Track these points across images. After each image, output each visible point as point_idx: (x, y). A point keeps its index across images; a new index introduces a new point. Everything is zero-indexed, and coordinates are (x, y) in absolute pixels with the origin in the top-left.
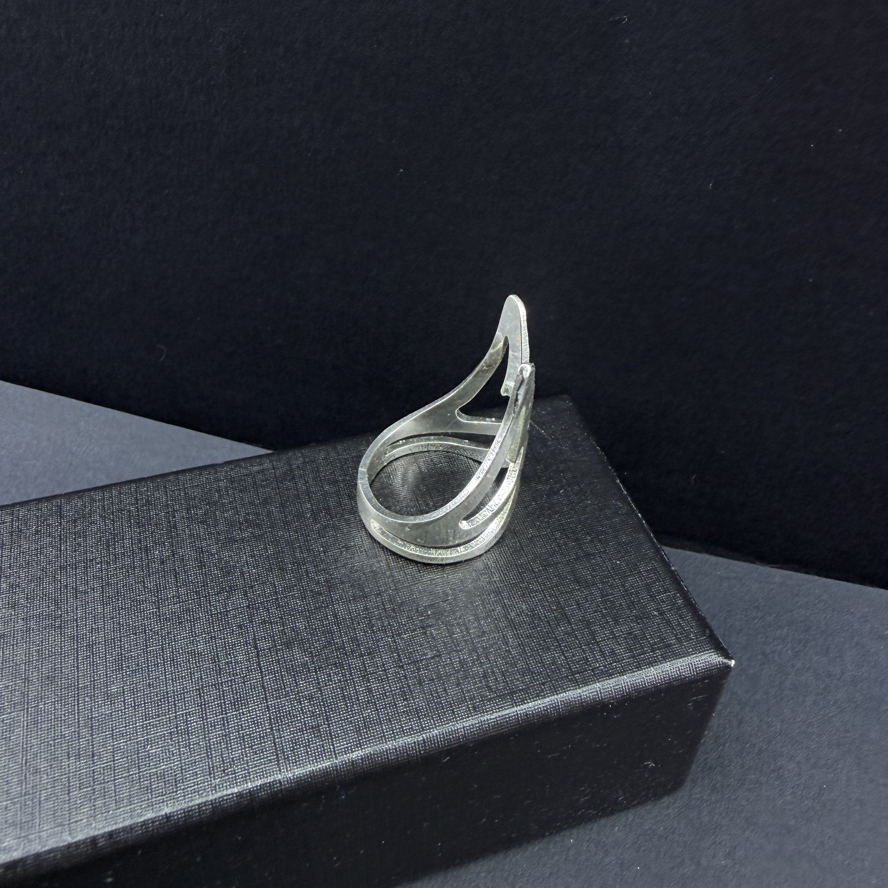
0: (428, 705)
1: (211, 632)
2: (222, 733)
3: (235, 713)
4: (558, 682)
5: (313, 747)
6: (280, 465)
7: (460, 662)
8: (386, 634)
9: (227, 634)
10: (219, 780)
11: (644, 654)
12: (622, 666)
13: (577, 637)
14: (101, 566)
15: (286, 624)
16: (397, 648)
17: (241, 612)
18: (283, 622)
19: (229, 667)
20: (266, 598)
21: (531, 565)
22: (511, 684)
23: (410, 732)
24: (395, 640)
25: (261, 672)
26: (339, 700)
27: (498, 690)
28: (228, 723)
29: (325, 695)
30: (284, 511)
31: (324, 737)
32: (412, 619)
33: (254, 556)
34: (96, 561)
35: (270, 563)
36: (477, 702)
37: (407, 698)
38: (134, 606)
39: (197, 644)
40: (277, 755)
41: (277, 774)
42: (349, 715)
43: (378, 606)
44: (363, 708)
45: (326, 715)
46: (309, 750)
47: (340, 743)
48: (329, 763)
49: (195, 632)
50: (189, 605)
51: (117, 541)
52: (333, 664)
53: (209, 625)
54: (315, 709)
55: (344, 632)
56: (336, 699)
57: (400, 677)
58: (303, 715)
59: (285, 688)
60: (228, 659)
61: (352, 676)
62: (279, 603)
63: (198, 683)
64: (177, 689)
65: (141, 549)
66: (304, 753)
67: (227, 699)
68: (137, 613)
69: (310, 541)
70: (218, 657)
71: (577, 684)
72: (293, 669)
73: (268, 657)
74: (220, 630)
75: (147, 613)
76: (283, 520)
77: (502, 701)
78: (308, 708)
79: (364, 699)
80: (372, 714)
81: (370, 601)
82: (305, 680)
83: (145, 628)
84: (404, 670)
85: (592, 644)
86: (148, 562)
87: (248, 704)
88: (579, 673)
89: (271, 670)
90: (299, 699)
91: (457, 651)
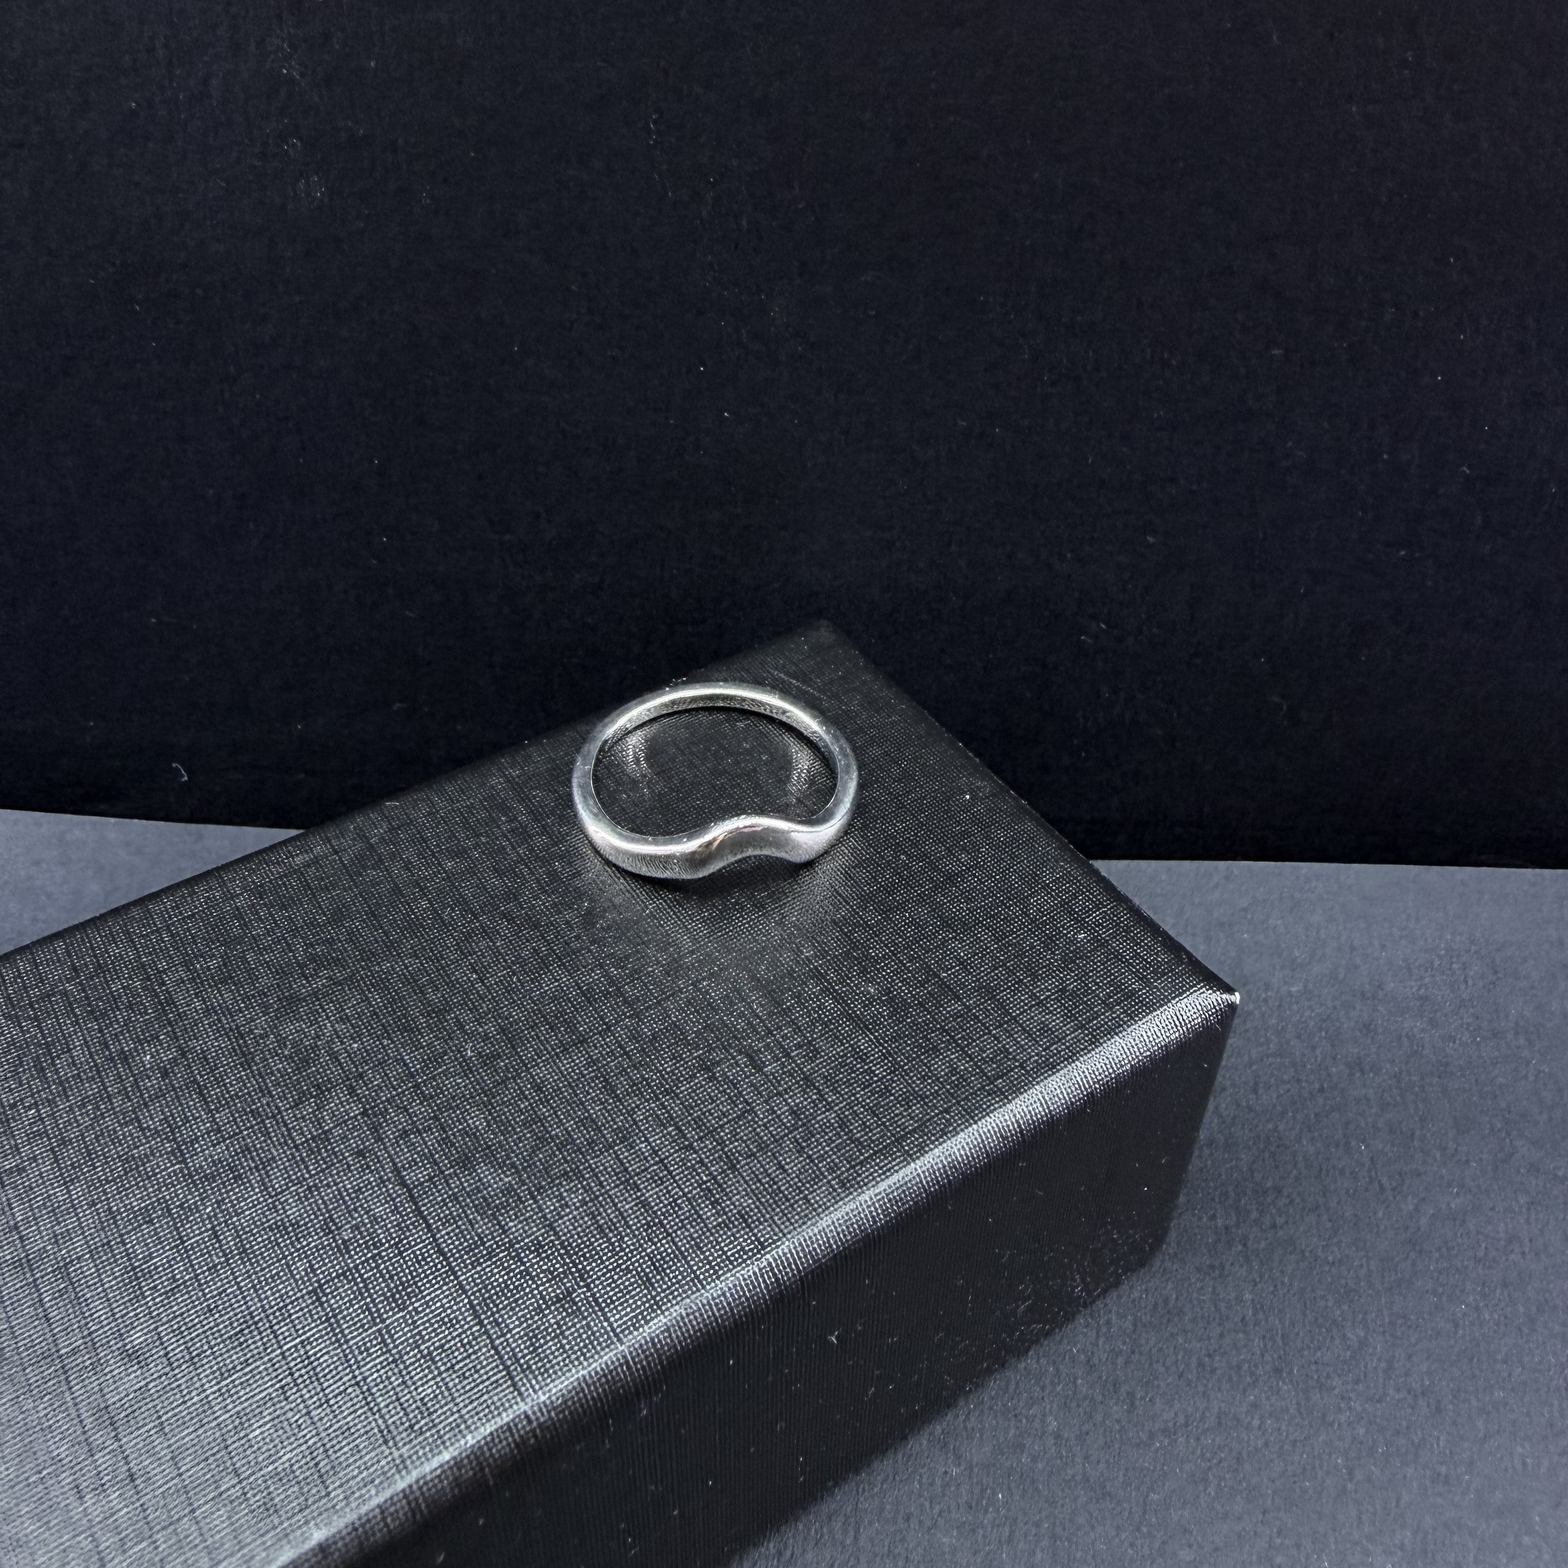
0: (758, 1199)
1: (305, 1179)
2: (386, 1359)
3: (401, 1314)
4: (969, 1101)
5: (572, 1334)
6: (346, 842)
7: (793, 1112)
8: (643, 1096)
9: (338, 1173)
10: (407, 1447)
11: (1096, 1019)
12: (1068, 1048)
13: (977, 1017)
14: (38, 1111)
15: (449, 1125)
16: (670, 1116)
17: (354, 1127)
18: (441, 1124)
19: (361, 1233)
20: (395, 1090)
21: (860, 917)
22: (891, 1125)
23: (741, 1257)
24: (662, 1104)
25: (429, 1226)
26: (594, 1236)
27: (873, 1142)
28: (391, 1336)
29: (565, 1235)
30: (380, 925)
31: (587, 1310)
32: (682, 1059)
33: (348, 1018)
34: (23, 1104)
35: (383, 1025)
36: (843, 1173)
37: (717, 1200)
38: (131, 1170)
39: (283, 1208)
40: (507, 1368)
41: (517, 1403)
42: (621, 1258)
43: (612, 1051)
44: (643, 1238)
45: (578, 1271)
46: (564, 1342)
47: (619, 1312)
48: (612, 1354)
49: (273, 1186)
50: (244, 1140)
51: (58, 1057)
52: (563, 1175)
53: (298, 1166)
54: (553, 1265)
55: (563, 1114)
56: (586, 1235)
57: (693, 1166)
58: (534, 1282)
59: (483, 1244)
60: (355, 1219)
61: (603, 1187)
62: (422, 1093)
63: (309, 1280)
64: (269, 1303)
65: (112, 1059)
66: (558, 1350)
67: (376, 1292)
68: (143, 1180)
69: (448, 966)
70: (333, 1220)
71: (1005, 1095)
72: (488, 1205)
73: (433, 1194)
74: (323, 1171)
75: (163, 1177)
76: (383, 941)
77: (886, 1158)
78: (540, 1267)
79: (639, 1221)
80: (662, 1245)
81: (595, 1045)
82: (517, 1217)
83: (167, 1206)
84: (696, 1152)
85: (1006, 1022)
86: (136, 1080)
87: (421, 1292)
88: (1001, 1077)
89: (446, 1216)
90: (518, 1255)
91: (779, 1094)
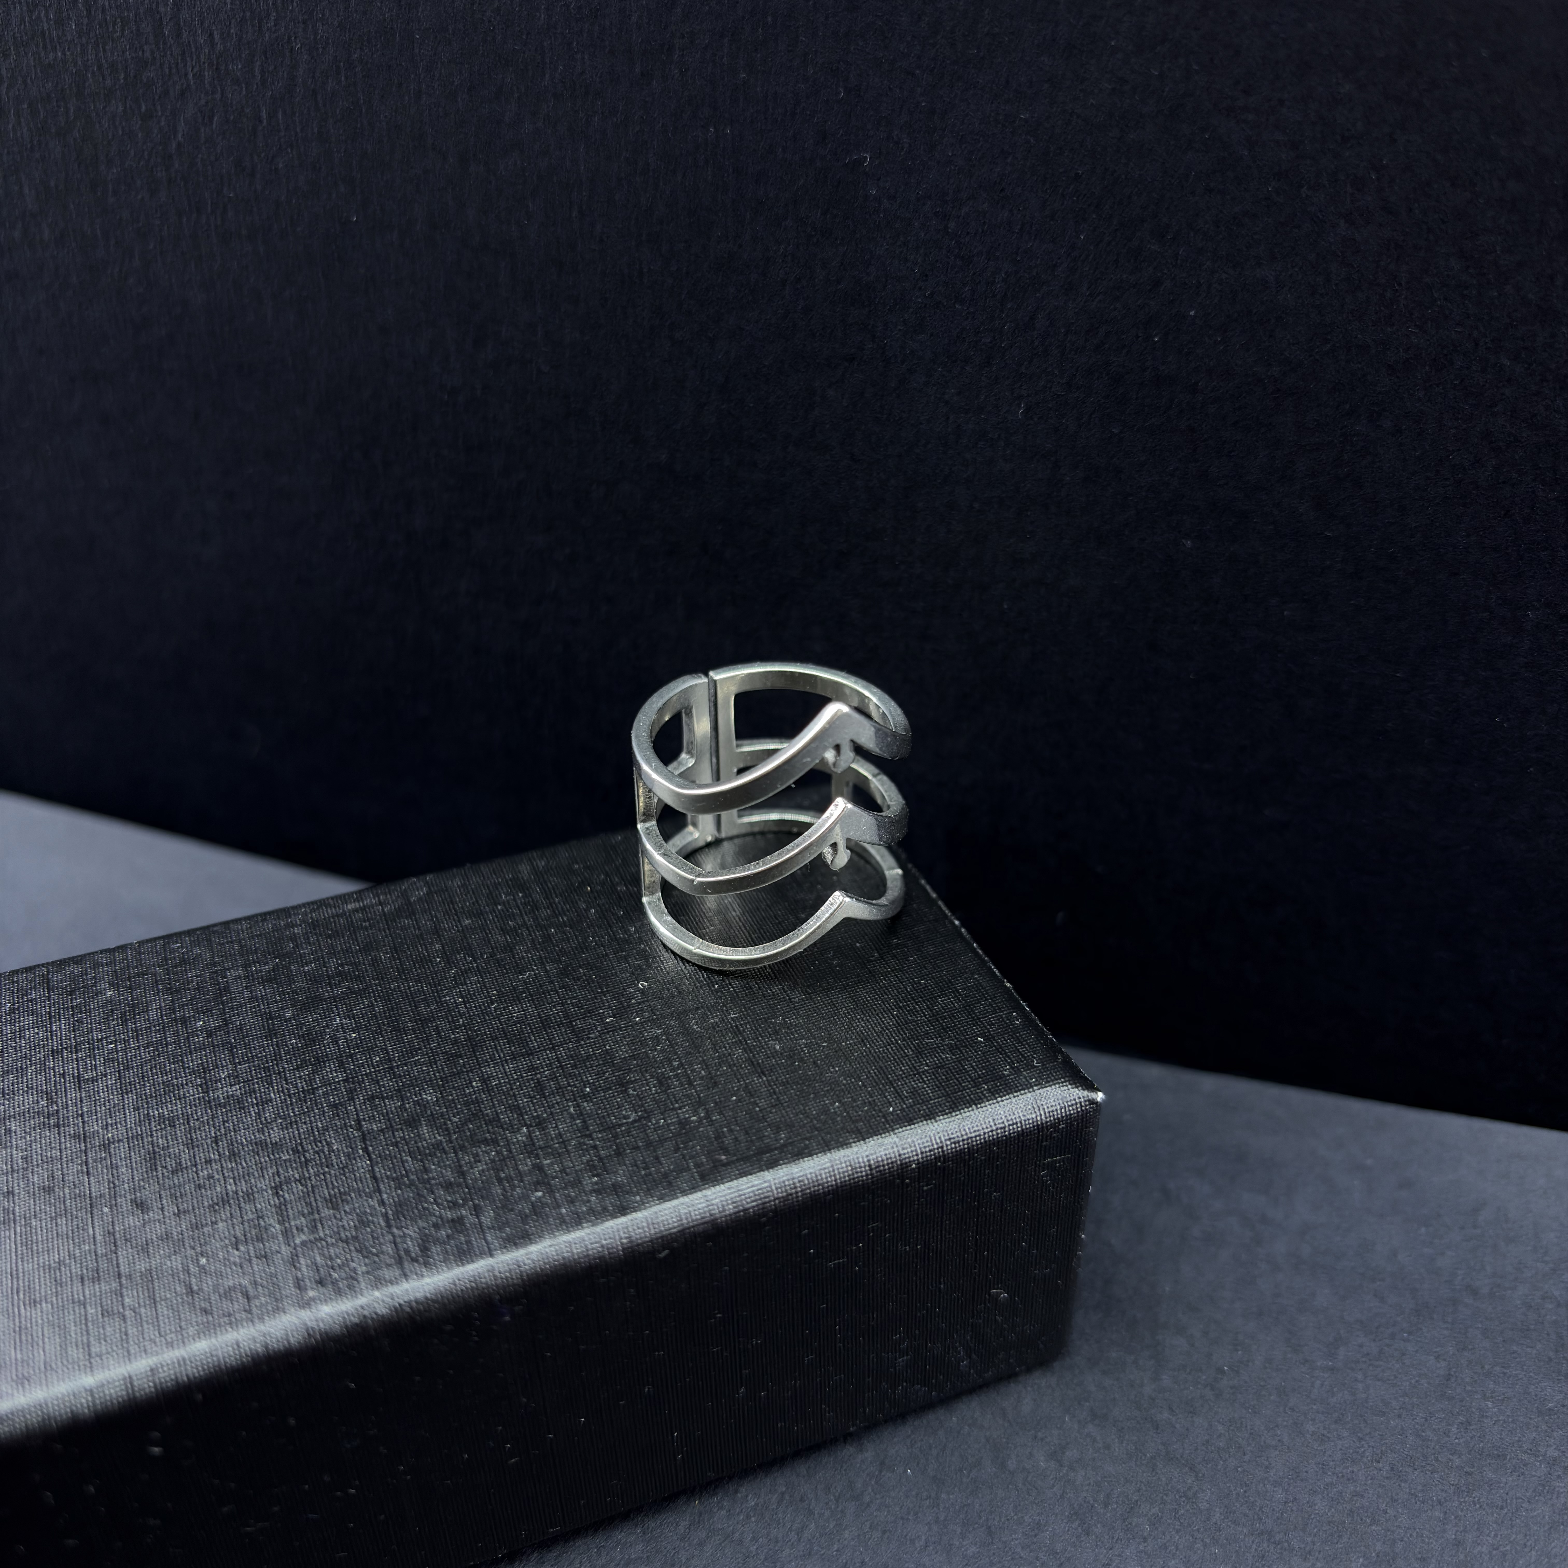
1: (290, 1117)
6: (391, 898)
9: (315, 1116)
11: (961, 1091)
12: (928, 1109)
14: (116, 1046)
16: (581, 1113)
17: (336, 1088)
18: (401, 1095)
20: (374, 1068)
30: (399, 957)
33: (354, 1017)
35: (379, 1024)
38: (170, 1092)
39: (269, 1132)
49: (265, 1117)
51: (139, 1014)
52: (483, 1141)
53: (287, 1108)
61: (512, 1153)
68: (175, 1100)
70: (302, 1145)
71: (861, 1134)
72: (420, 1152)
73: (380, 1140)
75: (190, 1100)
76: (397, 968)
81: (538, 1058)
83: (188, 1119)
84: (593, 1140)
85: (882, 1084)
91: (674, 1110)
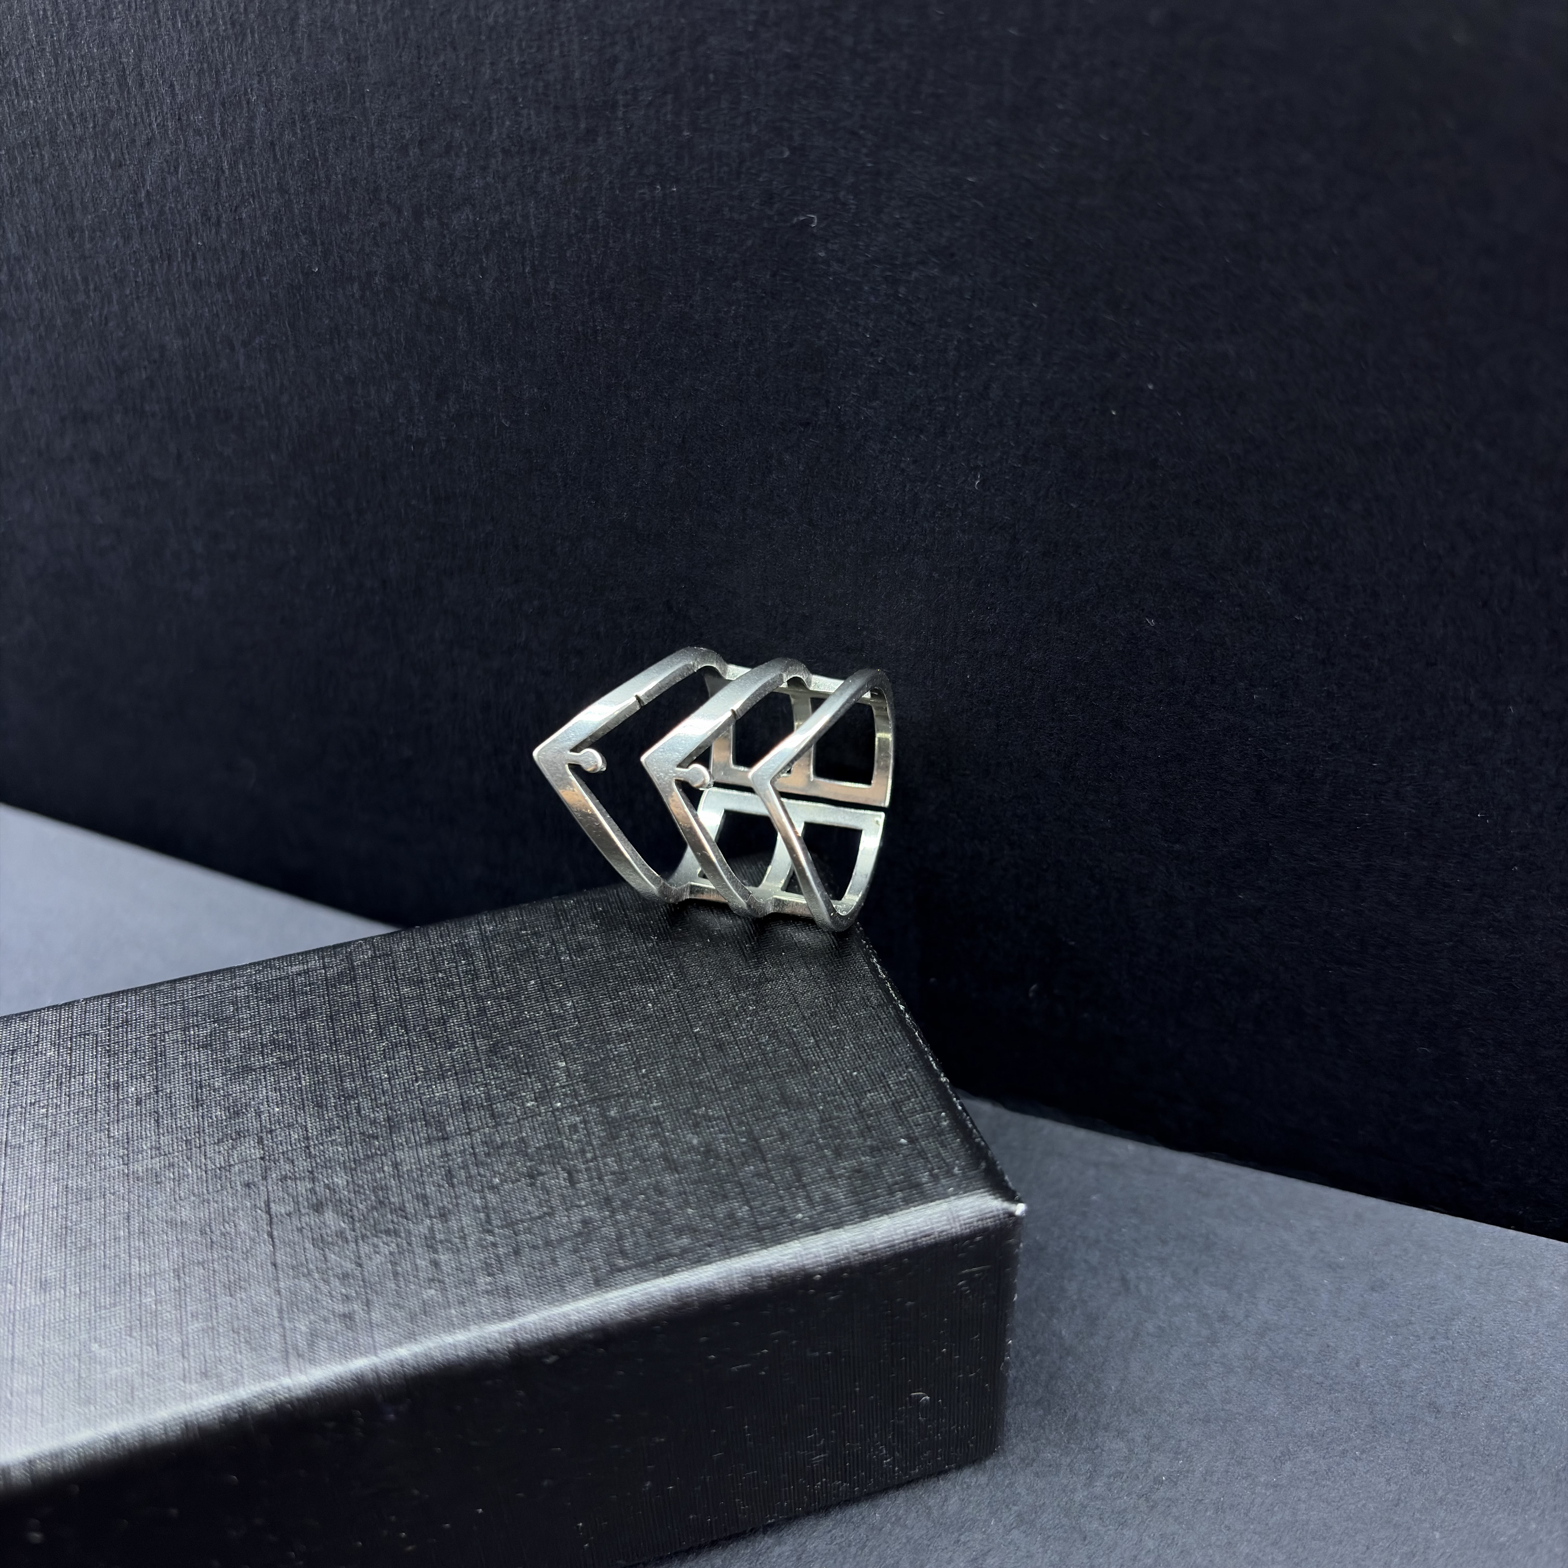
4: (733, 1241)
5: (343, 1340)
6: (335, 962)
9: (227, 1195)
12: (837, 1216)
13: (772, 1178)
16: (486, 1205)
17: (252, 1166)
18: (313, 1177)
20: (292, 1146)
23: (493, 1317)
25: (274, 1245)
27: (637, 1255)
29: (368, 1272)
30: (333, 1027)
33: (280, 1090)
35: (303, 1099)
45: (367, 1299)
47: (384, 1334)
48: (366, 1363)
50: (173, 1159)
51: (75, 1076)
53: (202, 1184)
54: (350, 1291)
65: (109, 1086)
68: (96, 1171)
73: (286, 1224)
74: (217, 1191)
76: (330, 1038)
77: (642, 1269)
81: (453, 1143)
82: (339, 1253)
85: (795, 1187)
86: (118, 1103)
87: (250, 1287)
88: (769, 1228)
89: (288, 1241)
90: (328, 1279)
